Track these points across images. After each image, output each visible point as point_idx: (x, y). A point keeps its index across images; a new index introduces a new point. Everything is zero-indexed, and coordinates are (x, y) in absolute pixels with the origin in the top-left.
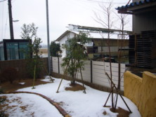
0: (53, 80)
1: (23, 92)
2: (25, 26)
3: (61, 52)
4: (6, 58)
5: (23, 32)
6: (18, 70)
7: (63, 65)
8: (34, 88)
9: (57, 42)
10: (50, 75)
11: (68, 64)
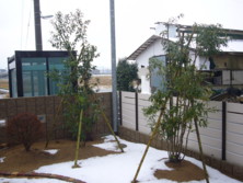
0: (122, 147)
1: (49, 176)
2: (59, 16)
3: (139, 82)
4: (20, 93)
5: (56, 32)
6: (43, 121)
7: (149, 111)
8: (76, 166)
9: (130, 62)
10: (117, 134)
11: (163, 109)
